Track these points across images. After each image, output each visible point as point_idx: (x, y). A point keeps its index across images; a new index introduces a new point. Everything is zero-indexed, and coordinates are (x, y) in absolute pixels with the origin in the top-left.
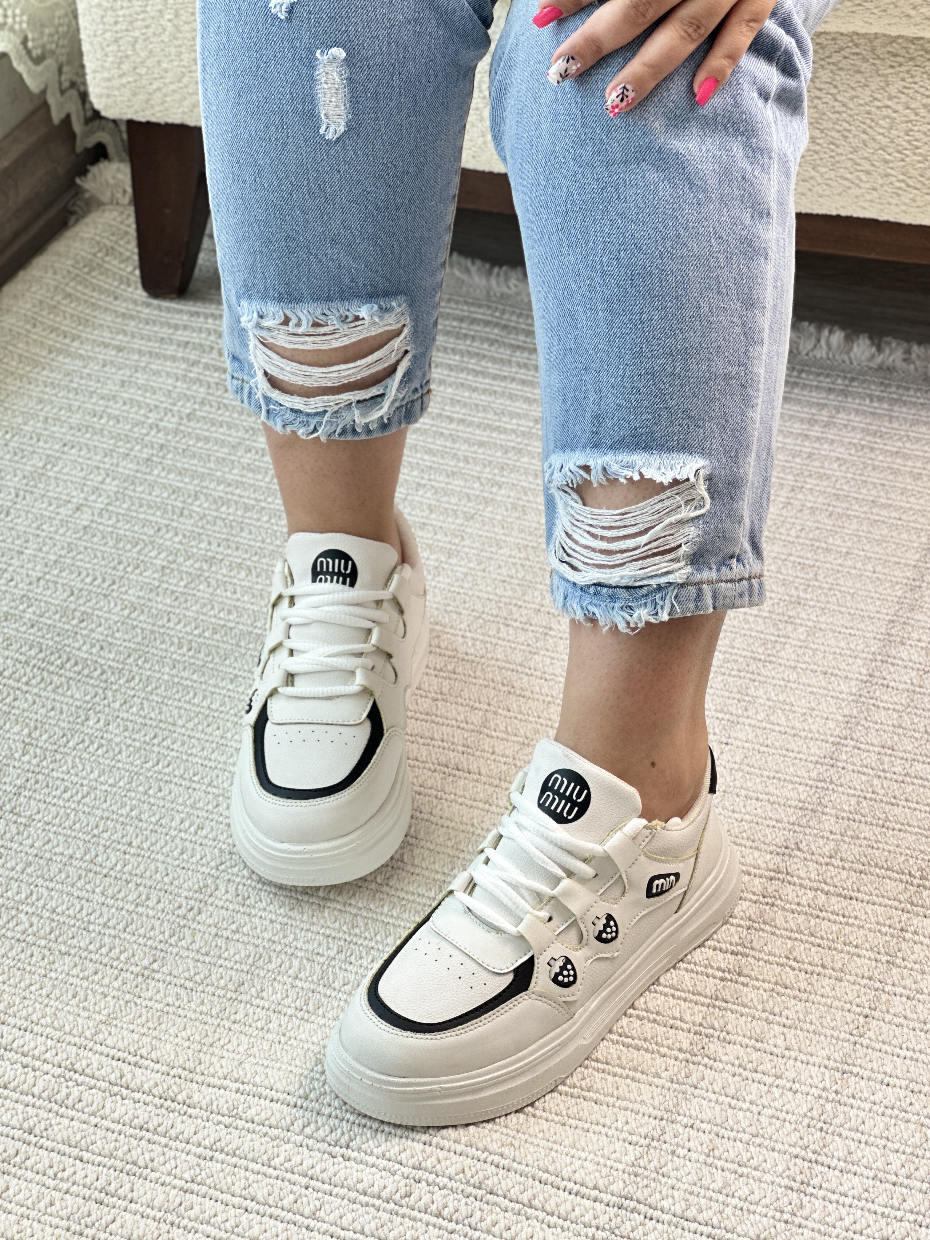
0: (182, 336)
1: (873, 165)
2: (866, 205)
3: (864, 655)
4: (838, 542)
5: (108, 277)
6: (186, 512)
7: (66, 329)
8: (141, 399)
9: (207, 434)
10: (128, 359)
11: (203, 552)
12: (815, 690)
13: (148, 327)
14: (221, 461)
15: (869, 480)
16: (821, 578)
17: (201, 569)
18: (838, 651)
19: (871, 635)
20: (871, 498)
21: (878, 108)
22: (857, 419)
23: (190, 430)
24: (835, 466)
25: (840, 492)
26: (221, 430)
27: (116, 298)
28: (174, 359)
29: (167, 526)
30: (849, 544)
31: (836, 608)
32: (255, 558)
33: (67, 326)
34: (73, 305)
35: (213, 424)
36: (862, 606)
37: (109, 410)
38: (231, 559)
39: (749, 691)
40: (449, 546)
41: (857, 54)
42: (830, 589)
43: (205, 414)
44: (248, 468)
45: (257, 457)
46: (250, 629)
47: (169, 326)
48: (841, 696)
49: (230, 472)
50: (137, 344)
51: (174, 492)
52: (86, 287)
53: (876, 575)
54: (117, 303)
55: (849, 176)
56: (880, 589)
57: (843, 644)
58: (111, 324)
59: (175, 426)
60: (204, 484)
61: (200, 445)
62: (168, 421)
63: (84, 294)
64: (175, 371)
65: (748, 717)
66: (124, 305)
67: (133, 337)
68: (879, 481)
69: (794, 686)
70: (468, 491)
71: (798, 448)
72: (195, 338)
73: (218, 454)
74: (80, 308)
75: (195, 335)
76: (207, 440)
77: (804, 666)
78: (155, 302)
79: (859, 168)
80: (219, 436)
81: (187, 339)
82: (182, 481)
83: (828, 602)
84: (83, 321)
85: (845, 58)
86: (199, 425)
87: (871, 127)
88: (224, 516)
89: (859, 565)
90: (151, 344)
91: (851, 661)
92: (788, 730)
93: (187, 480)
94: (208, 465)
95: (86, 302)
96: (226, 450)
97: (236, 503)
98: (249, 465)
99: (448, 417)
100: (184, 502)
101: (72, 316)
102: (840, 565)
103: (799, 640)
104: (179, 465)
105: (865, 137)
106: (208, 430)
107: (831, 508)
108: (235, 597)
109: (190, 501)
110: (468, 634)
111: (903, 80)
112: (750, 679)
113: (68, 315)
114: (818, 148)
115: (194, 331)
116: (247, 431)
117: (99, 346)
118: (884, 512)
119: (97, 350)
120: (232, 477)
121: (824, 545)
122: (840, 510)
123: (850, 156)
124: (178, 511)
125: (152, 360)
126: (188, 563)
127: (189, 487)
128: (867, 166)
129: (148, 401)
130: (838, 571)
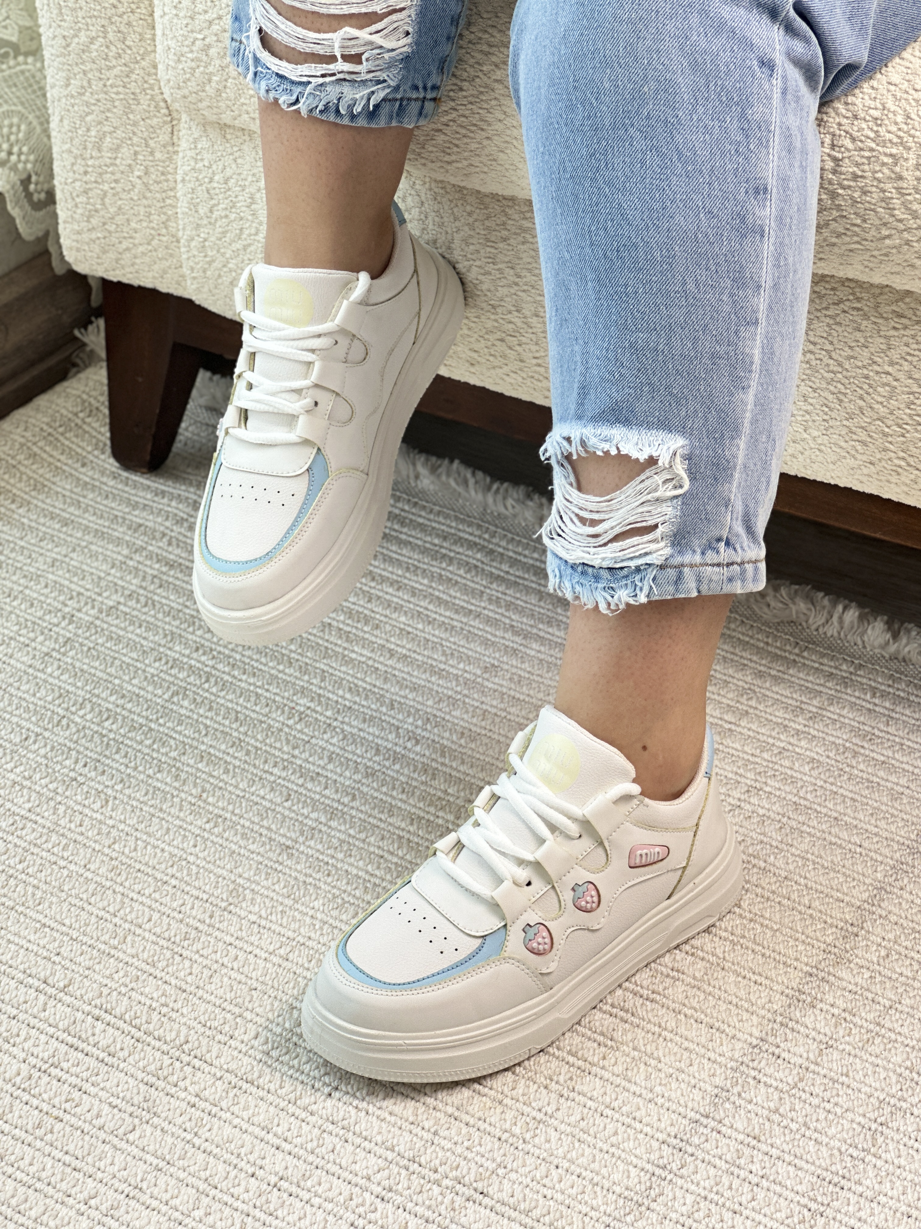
0: (138, 517)
1: (871, 437)
2: (865, 479)
3: (763, 1012)
4: (780, 863)
5: (83, 440)
6: (64, 722)
7: (18, 493)
8: (66, 583)
9: (122, 633)
10: (71, 536)
11: (66, 771)
12: (691, 1046)
13: (105, 502)
14: (125, 667)
15: (841, 791)
16: (744, 904)
17: (55, 791)
18: (735, 1001)
19: (779, 988)
20: (835, 815)
21: (877, 373)
22: (850, 716)
23: (105, 626)
24: (807, 768)
25: (802, 802)
26: (138, 631)
27: (84, 465)
28: (118, 542)
29: (37, 735)
30: (791, 867)
31: (750, 944)
32: (118, 787)
33: (20, 489)
34: (34, 467)
35: (132, 623)
36: (781, 948)
37: (27, 592)
38: (92, 784)
39: (615, 1035)
40: (335, 805)
41: (858, 309)
42: (751, 920)
43: (128, 610)
44: (151, 680)
45: (165, 668)
46: (81, 871)
47: (128, 502)
48: (719, 1059)
49: (130, 682)
50: (89, 520)
51: (60, 696)
52: (56, 448)
53: (811, 911)
54: (83, 470)
55: (843, 444)
56: (809, 931)
57: (742, 993)
58: (68, 494)
59: (91, 619)
60: (96, 691)
61: (108, 645)
62: (86, 613)
63: (51, 456)
64: (115, 556)
65: (603, 1068)
66: (90, 473)
67: (86, 511)
68: (850, 795)
69: (669, 1036)
70: (380, 742)
71: (771, 741)
72: (151, 521)
73: (124, 659)
74: (41, 471)
75: (151, 517)
76: (119, 639)
77: (689, 1012)
78: (125, 474)
79: (855, 437)
80: (134, 637)
81: (141, 521)
82: (74, 685)
83: (744, 937)
84: (39, 486)
85: (844, 312)
86: (115, 622)
87: (868, 393)
88: (104, 732)
89: (794, 896)
90: (100, 522)
91: (745, 1016)
92: (644, 1092)
93: (79, 684)
94: (109, 670)
95: (50, 464)
96: (134, 655)
97: (124, 718)
98: (153, 676)
99: (390, 650)
100: (67, 709)
101: (30, 478)
102: (773, 892)
103: (694, 978)
104: (78, 664)
105: (861, 403)
106: (124, 629)
107: (785, 820)
108: (79, 830)
109: (73, 709)
110: (319, 915)
111: (907, 345)
112: (622, 1019)
113: (25, 478)
114: (810, 408)
115: (152, 513)
116: (165, 636)
117: (45, 516)
118: (844, 835)
119: (42, 520)
120: (130, 688)
121: (762, 864)
122: (794, 824)
123: (845, 422)
124: (56, 718)
125: (95, 540)
126: (43, 782)
127: (80, 692)
128: (863, 436)
129: (73, 586)
130: (768, 899)
